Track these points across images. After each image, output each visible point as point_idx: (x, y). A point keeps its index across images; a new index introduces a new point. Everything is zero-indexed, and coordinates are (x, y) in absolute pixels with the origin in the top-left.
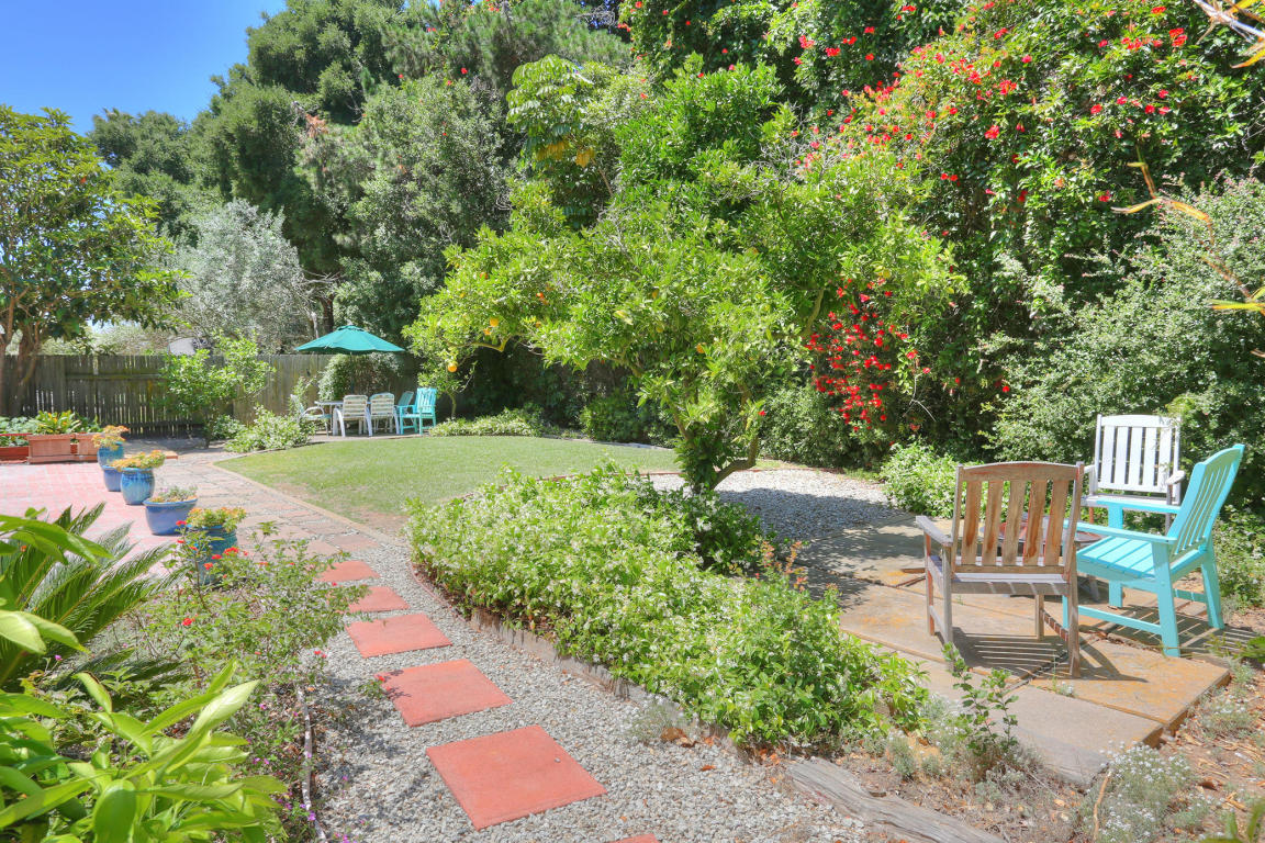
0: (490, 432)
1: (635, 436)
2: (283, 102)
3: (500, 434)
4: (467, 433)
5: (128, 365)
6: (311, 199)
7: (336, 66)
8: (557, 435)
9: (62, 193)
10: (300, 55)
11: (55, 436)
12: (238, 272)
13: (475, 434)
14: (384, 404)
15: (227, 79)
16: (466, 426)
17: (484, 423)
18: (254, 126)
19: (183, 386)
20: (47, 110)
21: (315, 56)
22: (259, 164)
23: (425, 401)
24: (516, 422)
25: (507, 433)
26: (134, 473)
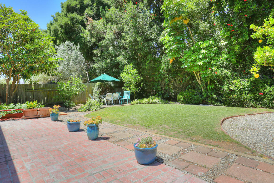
0: (148, 103)
1: (201, 102)
2: (77, 17)
3: (151, 103)
4: (142, 103)
5: (42, 87)
6: (84, 42)
7: (89, 8)
8: (167, 103)
9: (28, 33)
10: (79, 6)
11: (32, 109)
12: (69, 60)
13: (144, 103)
14: (116, 96)
15: (55, 16)
16: (141, 101)
17: (145, 100)
18: (69, 23)
19: (65, 92)
20: (21, 11)
21: (82, 7)
22: (70, 33)
23: (127, 95)
24: (156, 100)
25: (153, 103)
26: (93, 127)
